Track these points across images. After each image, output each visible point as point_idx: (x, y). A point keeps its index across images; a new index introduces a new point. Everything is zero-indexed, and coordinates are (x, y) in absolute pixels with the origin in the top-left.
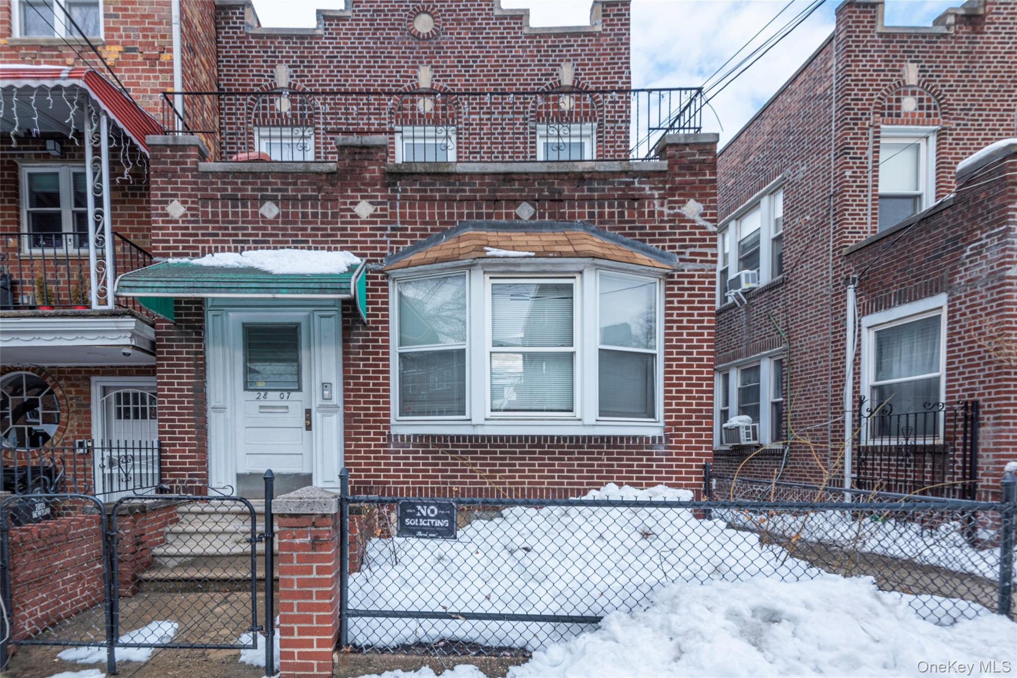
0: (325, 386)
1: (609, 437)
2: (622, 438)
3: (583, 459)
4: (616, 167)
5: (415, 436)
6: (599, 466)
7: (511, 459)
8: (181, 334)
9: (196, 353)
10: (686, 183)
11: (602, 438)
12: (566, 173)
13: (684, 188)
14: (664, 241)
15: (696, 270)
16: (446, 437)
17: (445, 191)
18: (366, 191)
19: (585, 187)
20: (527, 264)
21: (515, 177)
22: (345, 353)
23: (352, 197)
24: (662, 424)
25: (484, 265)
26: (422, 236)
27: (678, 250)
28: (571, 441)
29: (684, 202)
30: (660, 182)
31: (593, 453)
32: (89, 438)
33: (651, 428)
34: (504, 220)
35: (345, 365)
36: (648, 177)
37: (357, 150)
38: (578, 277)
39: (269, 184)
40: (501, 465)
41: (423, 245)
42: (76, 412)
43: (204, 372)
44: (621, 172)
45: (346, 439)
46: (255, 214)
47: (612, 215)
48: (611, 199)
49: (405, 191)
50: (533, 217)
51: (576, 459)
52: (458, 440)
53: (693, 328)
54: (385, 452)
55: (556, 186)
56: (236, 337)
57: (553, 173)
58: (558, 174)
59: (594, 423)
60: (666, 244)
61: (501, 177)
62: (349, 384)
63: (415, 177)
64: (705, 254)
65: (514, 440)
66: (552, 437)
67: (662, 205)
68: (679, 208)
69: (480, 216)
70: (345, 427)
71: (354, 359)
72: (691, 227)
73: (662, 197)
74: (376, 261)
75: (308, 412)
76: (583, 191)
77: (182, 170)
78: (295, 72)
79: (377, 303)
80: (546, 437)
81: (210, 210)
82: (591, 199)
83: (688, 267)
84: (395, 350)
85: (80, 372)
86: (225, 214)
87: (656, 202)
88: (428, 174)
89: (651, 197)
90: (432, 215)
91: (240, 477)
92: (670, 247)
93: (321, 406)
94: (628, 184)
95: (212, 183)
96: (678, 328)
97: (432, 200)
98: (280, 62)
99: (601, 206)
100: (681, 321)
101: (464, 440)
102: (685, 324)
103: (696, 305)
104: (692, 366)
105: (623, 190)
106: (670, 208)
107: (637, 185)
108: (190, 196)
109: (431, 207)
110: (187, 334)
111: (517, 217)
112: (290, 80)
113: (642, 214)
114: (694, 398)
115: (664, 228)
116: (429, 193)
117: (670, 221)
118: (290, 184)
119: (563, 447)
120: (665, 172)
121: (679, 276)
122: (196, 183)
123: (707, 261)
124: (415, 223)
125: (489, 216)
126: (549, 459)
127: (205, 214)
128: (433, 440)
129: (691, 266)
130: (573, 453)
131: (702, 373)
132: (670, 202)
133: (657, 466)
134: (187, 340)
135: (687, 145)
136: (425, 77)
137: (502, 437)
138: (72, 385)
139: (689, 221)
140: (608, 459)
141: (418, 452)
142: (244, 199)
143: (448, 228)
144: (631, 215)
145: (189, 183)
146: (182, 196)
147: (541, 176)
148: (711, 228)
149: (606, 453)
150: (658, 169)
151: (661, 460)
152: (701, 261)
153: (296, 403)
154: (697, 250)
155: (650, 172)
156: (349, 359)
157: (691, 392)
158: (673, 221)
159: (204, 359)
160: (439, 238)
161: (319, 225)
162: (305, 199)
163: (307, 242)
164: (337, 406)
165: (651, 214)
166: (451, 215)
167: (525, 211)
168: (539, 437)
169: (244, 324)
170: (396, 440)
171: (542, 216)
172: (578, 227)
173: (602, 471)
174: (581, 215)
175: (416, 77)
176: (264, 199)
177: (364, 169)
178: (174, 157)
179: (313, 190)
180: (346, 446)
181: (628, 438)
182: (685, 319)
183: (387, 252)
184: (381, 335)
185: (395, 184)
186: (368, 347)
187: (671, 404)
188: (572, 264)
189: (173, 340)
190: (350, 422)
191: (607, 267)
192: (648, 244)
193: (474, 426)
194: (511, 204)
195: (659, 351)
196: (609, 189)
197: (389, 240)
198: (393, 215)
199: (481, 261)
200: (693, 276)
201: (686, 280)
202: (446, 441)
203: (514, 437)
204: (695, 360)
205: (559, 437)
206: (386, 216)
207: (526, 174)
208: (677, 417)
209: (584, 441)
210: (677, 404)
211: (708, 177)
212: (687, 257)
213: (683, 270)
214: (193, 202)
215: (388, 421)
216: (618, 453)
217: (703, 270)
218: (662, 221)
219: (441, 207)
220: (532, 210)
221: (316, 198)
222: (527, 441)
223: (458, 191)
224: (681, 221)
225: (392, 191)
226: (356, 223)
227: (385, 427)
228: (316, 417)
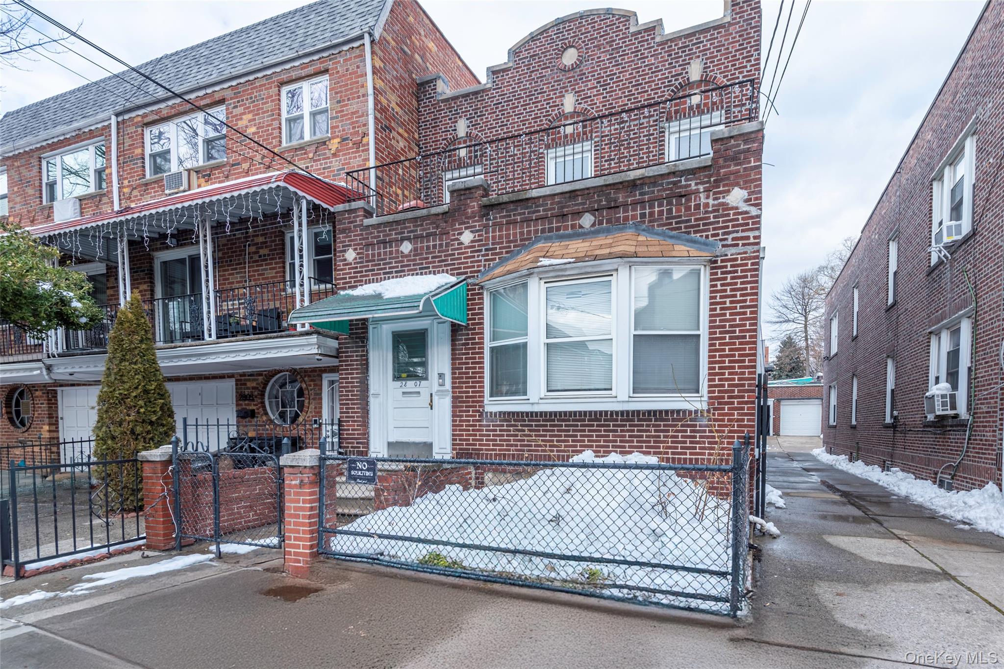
0: (441, 375)
1: (655, 412)
2: (667, 412)
3: (633, 431)
4: (663, 169)
5: (500, 413)
6: (647, 436)
7: (574, 431)
8: (353, 343)
9: (362, 356)
10: (731, 173)
11: (649, 412)
12: (621, 183)
13: (728, 179)
14: (708, 230)
15: (739, 254)
16: (522, 413)
17: (524, 213)
18: (468, 223)
19: (637, 192)
20: (572, 268)
21: (579, 193)
22: (453, 350)
23: (459, 229)
24: (705, 398)
25: (539, 273)
26: (507, 252)
27: (721, 237)
28: (622, 415)
29: (729, 191)
30: (705, 176)
31: (642, 425)
32: (320, 417)
33: (697, 402)
34: (570, 231)
35: (453, 359)
36: (694, 174)
37: (462, 192)
38: (615, 274)
39: (406, 228)
40: (566, 436)
41: (507, 259)
42: (314, 399)
43: (367, 369)
44: (669, 174)
45: (453, 416)
46: (397, 251)
47: (661, 213)
48: (660, 200)
49: (495, 218)
50: (593, 225)
51: (628, 431)
52: (532, 416)
53: (736, 308)
54: (480, 426)
55: (612, 196)
56: (387, 342)
57: (610, 185)
58: (614, 184)
59: (627, 399)
60: (710, 233)
61: (567, 195)
62: (455, 373)
63: (503, 206)
64: (748, 238)
65: (575, 415)
66: (606, 412)
67: (708, 197)
68: (724, 197)
69: (551, 230)
70: (453, 407)
71: (459, 354)
72: (734, 214)
73: (707, 190)
74: (473, 277)
75: (431, 395)
76: (635, 196)
77: (354, 226)
79: (475, 309)
80: (601, 412)
81: (370, 252)
82: (643, 202)
83: (731, 251)
84: (488, 344)
85: (315, 371)
86: (379, 254)
87: (701, 195)
88: (512, 202)
89: (697, 192)
90: (515, 234)
91: (390, 444)
92: (713, 235)
93: (438, 391)
94: (675, 183)
95: (372, 233)
96: (721, 309)
97: (515, 222)
99: (652, 207)
100: (725, 303)
101: (536, 416)
102: (728, 305)
103: (739, 286)
104: (734, 344)
105: (671, 189)
106: (715, 199)
107: (683, 183)
108: (358, 244)
110: (356, 342)
111: (581, 227)
113: (688, 208)
114: (736, 373)
115: (709, 218)
116: (513, 218)
117: (714, 211)
118: (418, 226)
119: (617, 420)
120: (710, 166)
121: (722, 261)
122: (362, 235)
123: (749, 244)
124: (502, 243)
125: (558, 229)
126: (605, 431)
127: (368, 255)
128: (513, 416)
129: (733, 250)
130: (625, 426)
131: (744, 349)
132: (715, 193)
133: (701, 437)
134: (357, 347)
135: (732, 137)
137: (565, 413)
138: (312, 381)
139: (732, 208)
140: (656, 431)
141: (503, 426)
142: (390, 242)
143: (525, 243)
144: (678, 211)
145: (358, 235)
146: (355, 245)
147: (599, 189)
148: (754, 211)
149: (654, 426)
150: (703, 165)
151: (705, 431)
152: (744, 245)
153: (424, 387)
154: (740, 234)
155: (699, 168)
156: (456, 354)
157: (734, 368)
158: (718, 211)
159: (367, 360)
160: (519, 252)
161: (437, 254)
162: (428, 235)
163: (428, 268)
164: (448, 391)
165: (697, 207)
166: (529, 232)
167: (587, 220)
168: (596, 412)
169: (393, 332)
170: (487, 416)
171: (601, 223)
172: (630, 228)
173: (649, 442)
174: (634, 217)
176: (403, 240)
177: (466, 205)
178: (349, 218)
179: (433, 228)
180: (453, 421)
181: (673, 412)
182: (728, 300)
183: (482, 268)
184: (477, 334)
185: (488, 214)
186: (468, 344)
187: (714, 380)
189: (348, 348)
190: (456, 401)
192: (693, 235)
194: (576, 216)
195: (704, 332)
196: (658, 191)
197: (483, 258)
198: (487, 238)
199: (536, 270)
200: (736, 259)
201: (729, 264)
202: (523, 416)
203: (575, 413)
204: (738, 337)
205: (612, 412)
206: (481, 240)
207: (588, 189)
208: (719, 392)
209: (633, 415)
210: (720, 380)
211: (752, 164)
212: (730, 242)
213: (726, 255)
214: (360, 249)
215: (482, 402)
216: (665, 426)
217: (746, 253)
218: (706, 212)
219: (522, 227)
220: (593, 218)
221: (434, 234)
223: (534, 212)
224: (724, 210)
225: (487, 220)
226: (461, 249)
227: (480, 407)
228: (435, 398)
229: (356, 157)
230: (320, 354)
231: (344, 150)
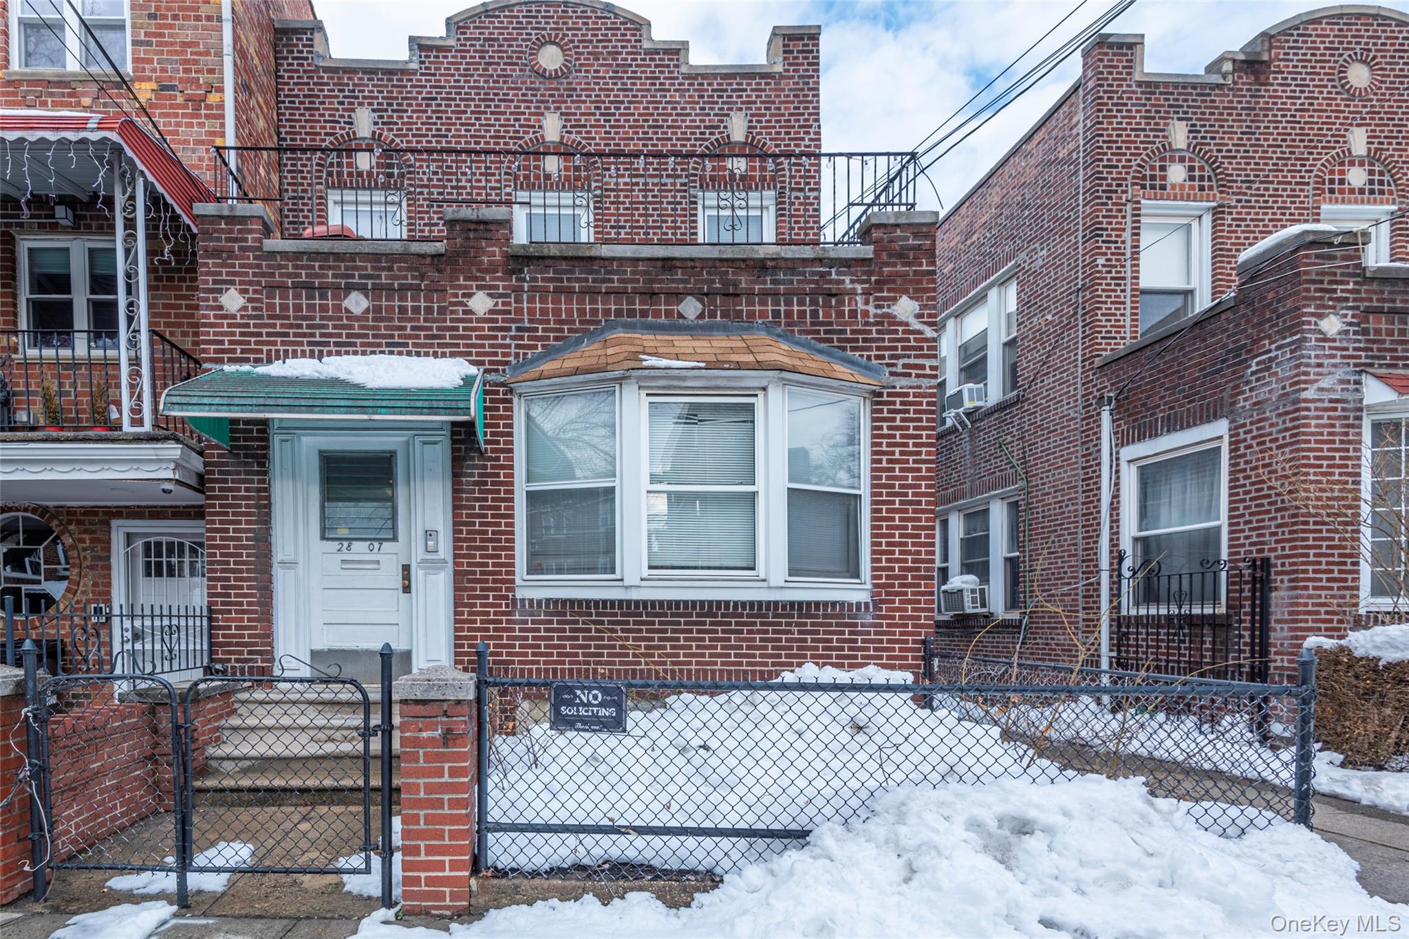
0: (429, 534)
1: (800, 603)
2: (817, 604)
3: (767, 632)
4: (807, 252)
5: (548, 601)
6: (787, 640)
7: (674, 631)
8: (239, 464)
9: (259, 490)
10: (898, 274)
11: (792, 604)
12: (744, 260)
13: (894, 282)
14: (870, 349)
15: (911, 387)
16: (588, 602)
17: (587, 280)
18: (484, 279)
19: (768, 278)
20: (695, 378)
21: (678, 264)
22: (455, 491)
23: (466, 287)
24: (869, 586)
25: (639, 379)
26: (556, 339)
27: (887, 361)
28: (752, 608)
29: (895, 299)
30: (864, 273)
31: (780, 624)
32: (108, 602)
33: (856, 592)
34: (663, 320)
35: (455, 507)
36: (849, 267)
37: (472, 226)
38: (761, 394)
39: (357, 268)
40: (660, 639)
41: (558, 350)
42: (91, 567)
43: (269, 514)
44: (814, 260)
45: (456, 605)
46: (338, 308)
47: (802, 314)
48: (801, 294)
49: (534, 279)
50: (701, 316)
51: (759, 632)
52: (605, 607)
53: (907, 462)
54: (508, 622)
55: (730, 277)
56: (311, 469)
57: (727, 260)
58: (733, 260)
59: (783, 584)
60: (872, 353)
61: (659, 264)
62: (461, 532)
63: (548, 262)
64: (923, 367)
65: (678, 607)
66: (727, 603)
67: (867, 303)
68: (889, 307)
69: (631, 313)
70: (456, 589)
71: (468, 500)
72: (904, 332)
73: (866, 293)
74: (497, 371)
75: (406, 569)
76: (765, 283)
77: (241, 248)
78: (381, 117)
79: (498, 426)
80: (719, 603)
81: (277, 301)
82: (775, 294)
83: (901, 383)
84: (521, 488)
85: (96, 514)
86: (298, 308)
87: (858, 298)
88: (565, 258)
89: (853, 293)
90: (569, 312)
91: (314, 654)
92: (878, 357)
93: (424, 561)
94: (822, 275)
95: (280, 267)
96: (889, 461)
97: (570, 292)
98: (360, 104)
99: (789, 303)
100: (893, 453)
101: (612, 607)
102: (897, 456)
103: (911, 432)
104: (906, 511)
105: (817, 282)
106: (877, 307)
107: (834, 276)
108: (251, 283)
109: (569, 301)
110: (246, 464)
111: (681, 316)
112: (373, 128)
113: (841, 314)
114: (909, 552)
115: (870, 332)
116: (565, 284)
117: (877, 324)
118: (383, 269)
119: (741, 616)
120: (870, 259)
121: (889, 395)
122: (259, 266)
123: (925, 376)
124: (548, 322)
125: (644, 314)
126: (724, 631)
127: (271, 307)
128: (572, 606)
129: (904, 381)
130: (754, 624)
131: (919, 520)
132: (877, 299)
133: (864, 641)
134: (247, 473)
135: (897, 225)
136: (552, 128)
137: (661, 603)
138: (86, 531)
139: (901, 324)
140: (800, 632)
141: (551, 622)
142: (323, 288)
143: (590, 328)
144: (827, 315)
145: (249, 266)
146: (241, 283)
147: (710, 264)
148: (929, 333)
149: (797, 624)
150: (861, 256)
151: (869, 633)
152: (918, 376)
153: (390, 557)
154: (912, 361)
155: (855, 260)
156: (461, 499)
157: (906, 544)
158: (882, 323)
159: (268, 498)
160: (579, 342)
161: (422, 323)
162: (403, 288)
163: (406, 345)
164: (444, 561)
165: (853, 313)
166: (594, 312)
167: (691, 308)
168: (710, 603)
169: (320, 452)
170: (523, 606)
171: (713, 315)
172: (758, 329)
173: (791, 648)
174: (763, 314)
175: (540, 127)
176: (350, 288)
177: (480, 251)
178: (231, 231)
179: (414, 278)
180: (456, 613)
181: (826, 604)
182: (897, 450)
183: (511, 359)
184: (503, 467)
185: (521, 271)
186: (486, 483)
187: (880, 561)
188: (753, 379)
189: (228, 473)
190: (461, 581)
191: (798, 382)
192: (849, 353)
193: (627, 587)
194: (673, 298)
195: (865, 491)
196: (799, 282)
197: (513, 343)
198: (519, 311)
199: (634, 373)
200: (907, 395)
201: (898, 400)
202: (588, 607)
203: (678, 603)
204: (911, 503)
205: (736, 603)
206: (509, 312)
207: (692, 260)
208: (888, 577)
209: (768, 609)
210: (888, 561)
211: (924, 268)
212: (899, 369)
213: (894, 387)
214: (255, 292)
215: (513, 581)
216: (813, 624)
217: (919, 387)
218: (867, 323)
219: (581, 301)
220: (700, 306)
221: (417, 288)
222: (694, 607)
223: (604, 281)
224: (890, 324)
225: (518, 280)
226: (470, 321)
227: (508, 589)
228: (417, 575)
229: (191, 125)
230: (178, 482)
231: (163, 106)
